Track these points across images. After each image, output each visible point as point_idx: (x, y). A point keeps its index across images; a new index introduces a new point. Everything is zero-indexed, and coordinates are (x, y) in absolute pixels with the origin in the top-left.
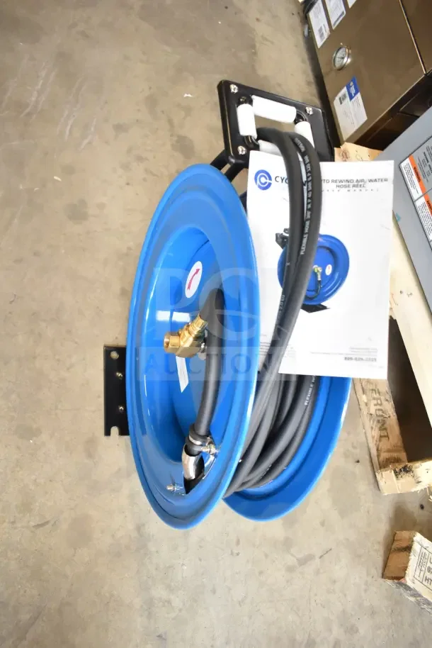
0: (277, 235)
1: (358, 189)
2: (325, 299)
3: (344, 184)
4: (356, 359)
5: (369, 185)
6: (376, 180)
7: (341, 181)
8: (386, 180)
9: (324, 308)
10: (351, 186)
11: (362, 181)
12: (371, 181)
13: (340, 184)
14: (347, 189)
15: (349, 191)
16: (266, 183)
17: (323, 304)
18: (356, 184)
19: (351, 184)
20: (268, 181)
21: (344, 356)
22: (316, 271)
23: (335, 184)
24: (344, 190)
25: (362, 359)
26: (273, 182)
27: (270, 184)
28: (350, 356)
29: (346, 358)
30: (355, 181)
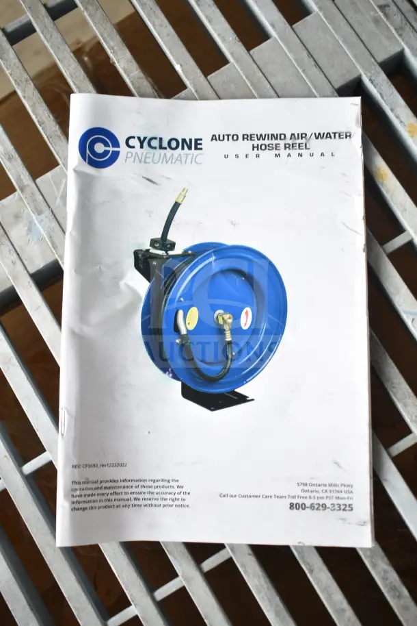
0: (136, 253)
1: (294, 153)
2: (244, 379)
3: (267, 142)
4: (312, 507)
5: (316, 145)
6: (328, 135)
7: (261, 137)
8: (348, 136)
9: (242, 399)
10: (282, 146)
11: (303, 136)
12: (319, 136)
13: (261, 142)
14: (275, 152)
15: (277, 156)
16: (106, 152)
17: (240, 390)
18: (291, 142)
19: (282, 143)
20: (111, 149)
21: (288, 501)
22: (221, 322)
23: (249, 144)
24: (267, 155)
25: (324, 507)
26: (123, 149)
27: (115, 155)
28: (300, 501)
29: (292, 506)
30: (288, 136)
